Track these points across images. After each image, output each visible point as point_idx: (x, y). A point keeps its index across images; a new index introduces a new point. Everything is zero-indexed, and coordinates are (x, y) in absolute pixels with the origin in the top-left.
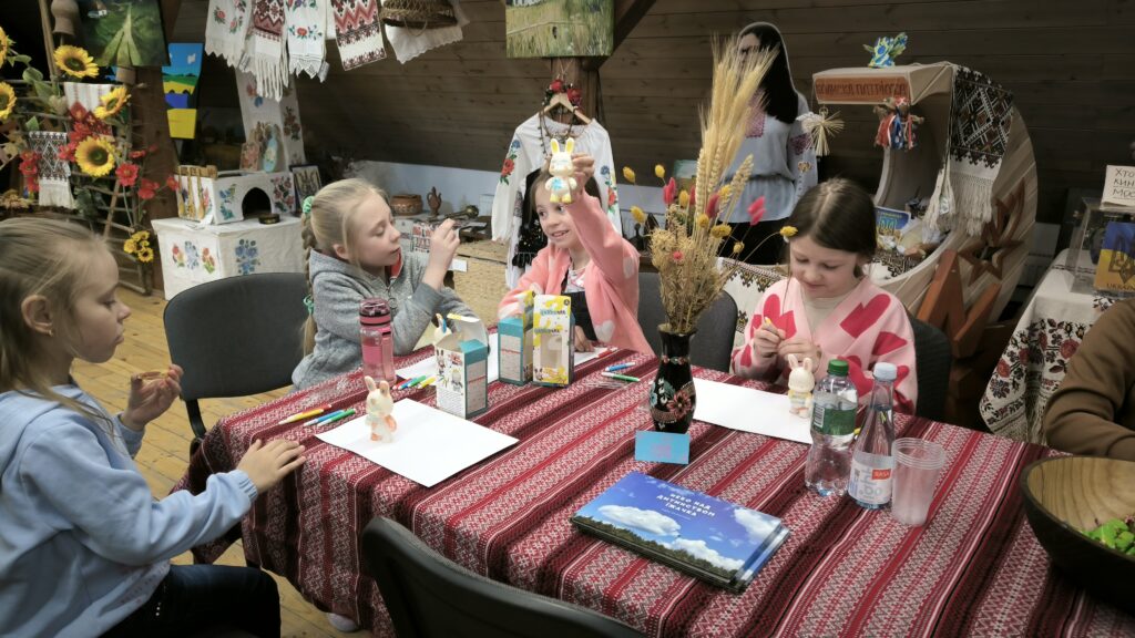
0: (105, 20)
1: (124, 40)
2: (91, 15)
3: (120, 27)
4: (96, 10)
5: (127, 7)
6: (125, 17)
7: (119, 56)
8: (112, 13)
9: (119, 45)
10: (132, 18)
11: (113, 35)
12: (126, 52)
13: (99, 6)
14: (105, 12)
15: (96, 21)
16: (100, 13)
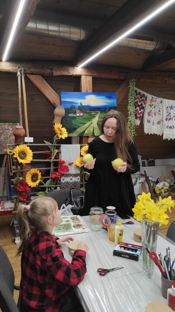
0: (80, 118)
1: (92, 125)
2: (70, 115)
3: (90, 120)
4: (75, 113)
5: (98, 113)
6: (95, 117)
7: (86, 132)
8: (86, 115)
9: (87, 128)
10: (99, 117)
11: (85, 124)
12: (92, 131)
13: (77, 112)
14: (81, 114)
15: (73, 118)
16: (78, 115)
